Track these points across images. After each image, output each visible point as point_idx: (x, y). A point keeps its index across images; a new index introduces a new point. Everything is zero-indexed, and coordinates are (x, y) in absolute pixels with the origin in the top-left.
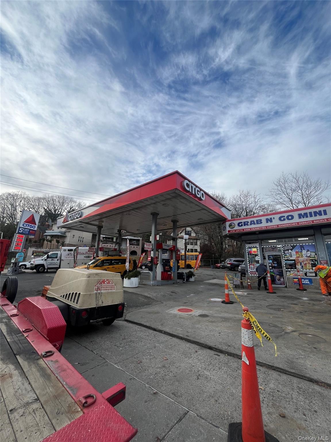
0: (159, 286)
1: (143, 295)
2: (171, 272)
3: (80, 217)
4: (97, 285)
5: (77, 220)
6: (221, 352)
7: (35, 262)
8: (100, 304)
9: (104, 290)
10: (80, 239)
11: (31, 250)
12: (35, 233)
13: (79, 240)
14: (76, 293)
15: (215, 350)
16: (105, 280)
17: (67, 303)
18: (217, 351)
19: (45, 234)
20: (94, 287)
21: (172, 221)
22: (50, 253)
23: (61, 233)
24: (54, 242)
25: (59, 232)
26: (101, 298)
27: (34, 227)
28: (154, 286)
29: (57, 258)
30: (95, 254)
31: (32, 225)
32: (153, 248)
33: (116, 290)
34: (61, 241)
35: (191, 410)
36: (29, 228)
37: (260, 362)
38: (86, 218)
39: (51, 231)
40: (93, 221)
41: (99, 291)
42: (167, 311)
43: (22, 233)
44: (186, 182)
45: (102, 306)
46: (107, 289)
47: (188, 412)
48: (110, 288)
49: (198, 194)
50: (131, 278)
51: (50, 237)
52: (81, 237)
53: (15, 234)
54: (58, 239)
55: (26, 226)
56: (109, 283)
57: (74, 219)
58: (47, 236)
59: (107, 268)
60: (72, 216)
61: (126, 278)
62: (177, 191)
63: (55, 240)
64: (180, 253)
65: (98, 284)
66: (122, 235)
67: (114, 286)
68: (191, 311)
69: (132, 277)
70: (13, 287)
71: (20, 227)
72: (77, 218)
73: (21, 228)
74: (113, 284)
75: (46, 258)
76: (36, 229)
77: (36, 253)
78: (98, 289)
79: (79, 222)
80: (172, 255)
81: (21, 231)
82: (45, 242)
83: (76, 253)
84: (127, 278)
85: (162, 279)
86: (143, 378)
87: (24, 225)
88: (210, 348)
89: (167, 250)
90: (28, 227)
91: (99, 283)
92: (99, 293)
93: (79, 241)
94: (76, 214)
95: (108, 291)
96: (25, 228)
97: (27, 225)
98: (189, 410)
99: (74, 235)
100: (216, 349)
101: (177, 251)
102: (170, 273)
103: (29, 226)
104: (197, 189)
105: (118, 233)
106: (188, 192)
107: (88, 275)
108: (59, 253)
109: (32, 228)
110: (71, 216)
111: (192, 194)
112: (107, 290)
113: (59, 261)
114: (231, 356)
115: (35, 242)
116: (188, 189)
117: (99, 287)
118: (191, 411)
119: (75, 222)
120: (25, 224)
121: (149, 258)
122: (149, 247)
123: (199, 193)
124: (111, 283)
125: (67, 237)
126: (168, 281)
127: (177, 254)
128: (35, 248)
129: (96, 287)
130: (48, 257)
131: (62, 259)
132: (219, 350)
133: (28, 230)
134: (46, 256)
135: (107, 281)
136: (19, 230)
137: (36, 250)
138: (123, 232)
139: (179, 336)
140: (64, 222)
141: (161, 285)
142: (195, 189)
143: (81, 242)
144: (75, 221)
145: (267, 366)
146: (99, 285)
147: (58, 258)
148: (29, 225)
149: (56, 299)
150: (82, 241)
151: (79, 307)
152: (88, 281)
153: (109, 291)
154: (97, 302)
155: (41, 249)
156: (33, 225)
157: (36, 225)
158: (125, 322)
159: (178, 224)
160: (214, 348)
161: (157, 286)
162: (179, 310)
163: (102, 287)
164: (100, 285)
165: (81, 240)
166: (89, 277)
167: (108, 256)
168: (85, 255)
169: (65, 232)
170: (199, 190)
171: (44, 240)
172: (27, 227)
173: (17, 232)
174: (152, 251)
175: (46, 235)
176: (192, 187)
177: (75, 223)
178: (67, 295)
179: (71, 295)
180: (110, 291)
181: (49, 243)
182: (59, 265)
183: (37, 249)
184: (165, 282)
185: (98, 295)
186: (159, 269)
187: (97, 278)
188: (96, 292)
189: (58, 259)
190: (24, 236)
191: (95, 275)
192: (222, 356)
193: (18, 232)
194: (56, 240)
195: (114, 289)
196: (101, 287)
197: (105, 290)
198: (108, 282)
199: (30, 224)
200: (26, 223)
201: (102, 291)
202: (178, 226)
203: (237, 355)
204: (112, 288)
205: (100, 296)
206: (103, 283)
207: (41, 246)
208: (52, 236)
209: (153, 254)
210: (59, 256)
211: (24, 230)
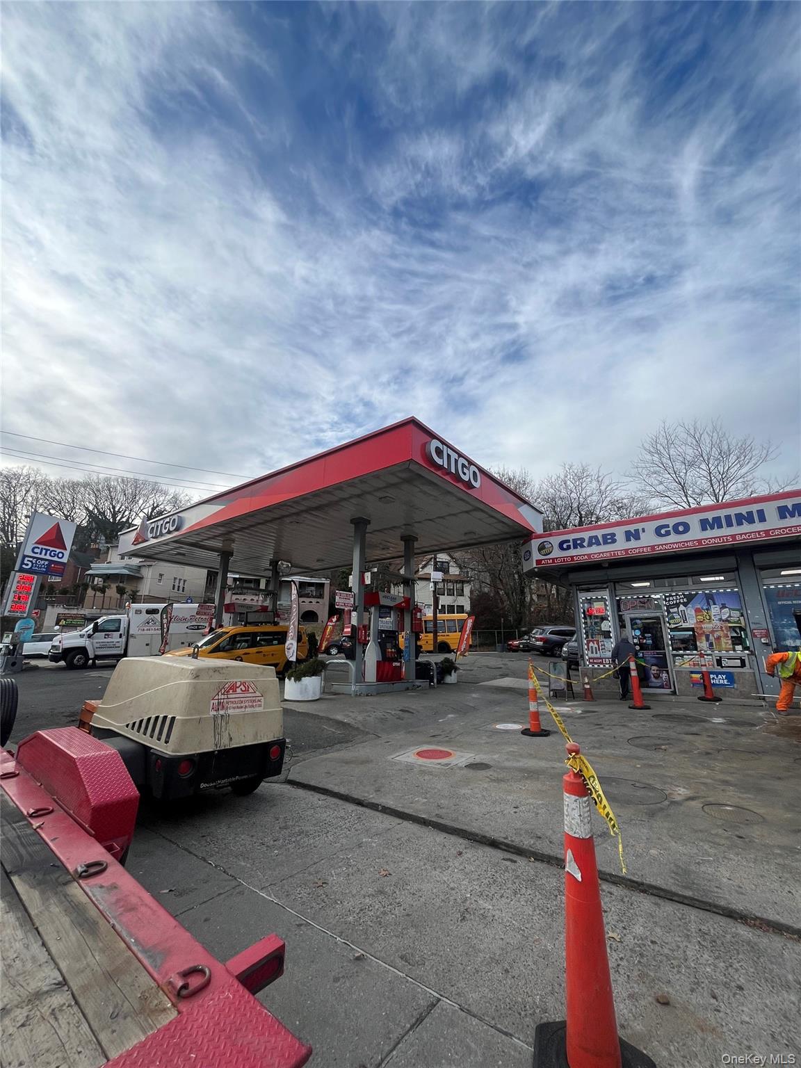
0: (371, 695)
1: (331, 719)
2: (401, 662)
3: (177, 529)
4: (217, 697)
5: (170, 536)
6: (520, 852)
7: (64, 642)
8: (225, 744)
9: (234, 708)
10: (177, 585)
11: (52, 613)
12: (64, 569)
13: (174, 586)
14: (165, 717)
15: (504, 847)
16: (238, 684)
17: (142, 742)
18: (510, 850)
19: (90, 572)
20: (210, 702)
21: (403, 538)
22: (102, 618)
23: (129, 569)
24: (112, 592)
25: (124, 568)
26: (226, 729)
27: (60, 555)
28: (360, 695)
29: (119, 631)
30: (214, 620)
32: (356, 605)
33: (264, 708)
34: (129, 588)
35: (446, 995)
36: (48, 557)
37: (611, 875)
38: (191, 532)
39: (105, 565)
40: (209, 539)
41: (222, 712)
42: (390, 758)
43: (30, 571)
44: (435, 444)
45: (228, 747)
46: (242, 705)
47: (439, 1000)
48: (250, 704)
49: (465, 474)
50: (303, 678)
51: (100, 579)
52: (180, 580)
53: (13, 573)
54: (121, 585)
55: (41, 554)
56: (247, 690)
57: (162, 535)
58: (93, 576)
59: (244, 654)
60: (158, 526)
61: (290, 679)
62: (413, 467)
63: (114, 586)
64: (421, 616)
65: (220, 694)
66: (281, 574)
67: (259, 698)
68: (449, 754)
69: (305, 676)
70: (6, 705)
71: (25, 557)
72: (169, 532)
73: (27, 559)
74: (258, 694)
75: (91, 632)
77: (65, 620)
78: (220, 705)
79: (176, 542)
80: (403, 620)
81: (27, 565)
82: (90, 592)
83: (167, 618)
84: (293, 678)
85: (380, 677)
86: (330, 921)
87: (36, 550)
88: (494, 844)
89: (390, 608)
90: (45, 555)
91: (223, 691)
92: (222, 716)
93: (173, 589)
94: (167, 523)
95: (243, 710)
96: (38, 559)
97: (44, 551)
98: (441, 996)
99: (161, 575)
100: (507, 845)
101: (414, 612)
102: (398, 664)
103: (49, 552)
104: (461, 461)
105: (271, 568)
106: (440, 467)
107: (194, 673)
108: (123, 617)
109: (56, 559)
110: (153, 528)
111: (448, 473)
112: (242, 707)
113: (124, 639)
114: (543, 861)
115: (64, 592)
116: (439, 461)
117: (222, 701)
118: (445, 999)
119: (165, 542)
120: (39, 548)
121: (348, 627)
122: (347, 601)
123: (465, 470)
124: (251, 690)
125: (145, 580)
126: (393, 684)
127: (416, 617)
128: (64, 608)
129: (213, 701)
130: (96, 629)
131: (131, 632)
132: (515, 849)
133: (46, 563)
134: (92, 626)
135: (242, 687)
136: (23, 563)
137: (67, 612)
138: (283, 565)
139: (419, 816)
140: (136, 542)
141: (377, 694)
142: (456, 461)
143: (178, 590)
144: (163, 538)
145: (629, 882)
146: (223, 697)
147: (121, 632)
148: (47, 550)
149: (115, 732)
150: (181, 588)
151: (172, 752)
152: (195, 686)
153: (247, 710)
154: (217, 739)
155: (77, 609)
156: (58, 550)
157: (66, 549)
158: (288, 787)
159: (416, 545)
160: (502, 843)
161: (367, 695)
162: (419, 754)
163: (230, 700)
164: (226, 697)
165: (179, 587)
166: (197, 677)
167: (245, 626)
168: (189, 624)
169: (140, 566)
170: (466, 463)
171: (86, 587)
172: (42, 556)
173: (17, 568)
174: (353, 611)
175: (91, 575)
176: (449, 456)
177: (164, 544)
178: (141, 721)
179: (152, 721)
180: (249, 710)
181: (98, 594)
182: (123, 648)
183: (68, 609)
184: (385, 686)
185: (219, 721)
186: (371, 655)
187: (217, 679)
188: (215, 713)
189: (121, 635)
190: (36, 577)
191: (211, 673)
192: (521, 862)
193: (21, 567)
194: (117, 587)
195: (260, 706)
196: (228, 700)
197: (238, 707)
198: (244, 689)
199: (52, 549)
200: (40, 546)
201: (230, 712)
202: (416, 551)
203: (557, 858)
204: (254, 704)
205: (224, 724)
206: (231, 691)
207: (79, 602)
208: (107, 578)
209: (356, 618)
210: (123, 625)
211: (36, 563)
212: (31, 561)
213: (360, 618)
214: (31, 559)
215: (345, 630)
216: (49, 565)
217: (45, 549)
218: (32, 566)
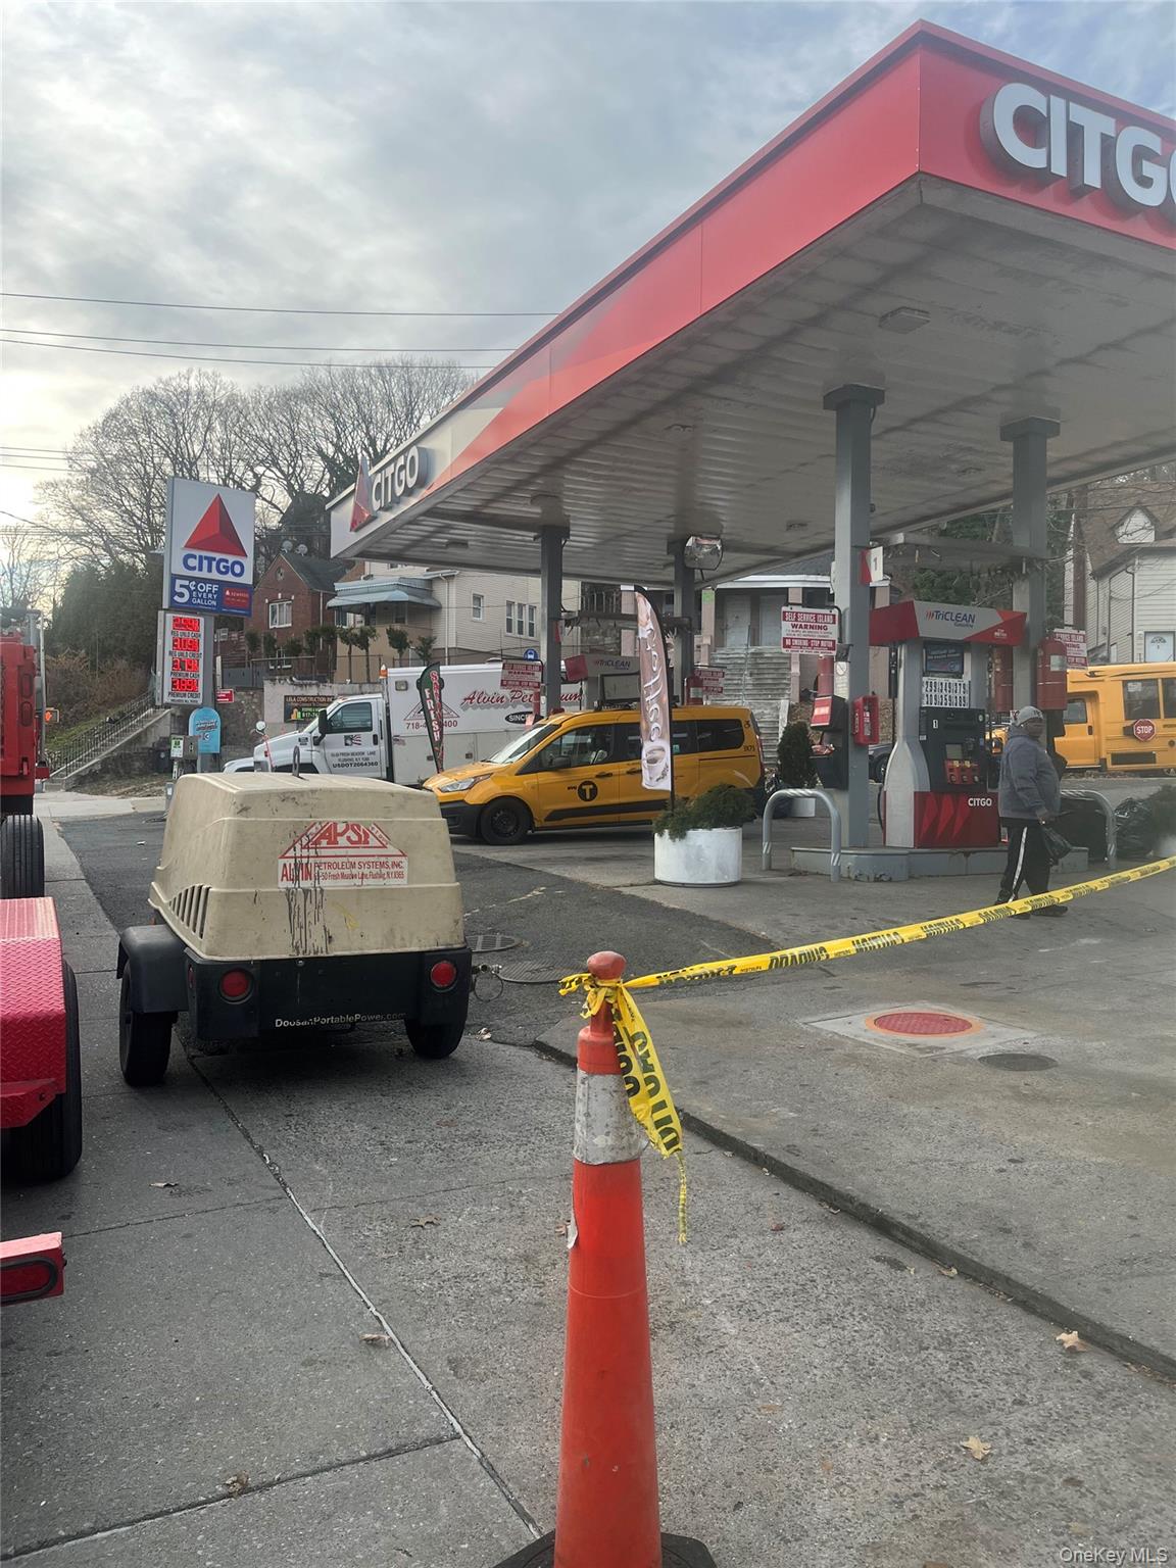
0: (890, 880)
2: (994, 797)
3: (422, 482)
4: (291, 853)
5: (413, 501)
6: (930, 1250)
7: (272, 754)
8: (316, 945)
9: (335, 877)
10: (515, 618)
11: (275, 694)
12: (250, 600)
13: (509, 622)
14: (201, 887)
15: (904, 1238)
16: (341, 828)
17: (179, 933)
18: (914, 1244)
19: (332, 603)
20: (275, 863)
21: (1006, 433)
22: (335, 703)
23: (410, 589)
24: (380, 643)
25: (399, 586)
26: (316, 919)
27: (237, 569)
28: (856, 879)
29: (370, 729)
30: (543, 699)
31: (227, 561)
32: (847, 641)
33: (409, 883)
34: (413, 633)
36: (215, 575)
39: (361, 584)
40: (498, 497)
41: (306, 884)
42: (800, 1022)
43: (188, 608)
44: (1010, 98)
45: (324, 955)
46: (354, 871)
47: (458, 1437)
48: (374, 871)
49: (1145, 182)
50: (691, 833)
51: (359, 617)
52: (521, 606)
53: (161, 613)
54: (397, 627)
55: (201, 569)
56: (363, 841)
57: (397, 500)
58: (342, 611)
59: (597, 776)
60: (386, 479)
61: (661, 835)
62: (935, 197)
63: (381, 630)
64: (1063, 666)
65: (298, 846)
67: (397, 860)
68: (964, 1026)
69: (695, 827)
71: (174, 578)
72: (409, 492)
73: (178, 582)
74: (391, 850)
75: (317, 733)
76: (247, 579)
77: (300, 709)
78: (300, 870)
79: (431, 513)
80: (1007, 677)
81: (181, 595)
82: (342, 648)
84: (667, 831)
85: (929, 832)
86: (381, 1280)
87: (192, 562)
88: (881, 1225)
89: (961, 646)
90: (210, 570)
91: (305, 842)
92: (306, 892)
93: (509, 629)
94: (403, 467)
95: (358, 881)
96: (198, 580)
97: (205, 563)
98: (465, 1432)
99: (477, 599)
100: (908, 1232)
101: (1041, 653)
102: (986, 802)
103: (214, 564)
104: (1130, 139)
105: (672, 558)
106: (1040, 178)
107: (238, 804)
108: (376, 700)
109: (229, 578)
110: (379, 485)
111: (1074, 189)
112: (353, 877)
113: (382, 745)
114: (976, 1280)
115: (294, 649)
116: (1028, 156)
117: (305, 861)
119: (407, 518)
120: (195, 557)
121: (822, 705)
122: (817, 634)
123: (1149, 169)
124: (373, 841)
125: (445, 611)
126: (967, 854)
127: (1046, 670)
128: (293, 683)
129: (281, 862)
130: (327, 726)
131: (394, 732)
132: (922, 1243)
133: (215, 588)
134: (316, 722)
135: (350, 833)
136: (173, 593)
137: (298, 692)
138: (701, 547)
140: (356, 526)
141: (911, 877)
142: (1108, 146)
143: (520, 632)
144: (404, 508)
146: (305, 852)
147: (376, 730)
148: (210, 560)
150: (526, 628)
151: (207, 954)
152: (240, 830)
153: (365, 881)
154: (297, 936)
155: (318, 686)
156: (231, 559)
157: (245, 555)
159: (1055, 448)
160: (898, 1226)
161: (877, 880)
162: (880, 1022)
163: (323, 860)
164: (312, 852)
165: (521, 624)
166: (244, 810)
169: (430, 582)
170: (1154, 142)
171: (331, 636)
172: (204, 574)
173: (166, 605)
174: (839, 659)
175: (339, 608)
176: (1075, 133)
177: (410, 523)
178: (180, 895)
180: (370, 883)
181: (356, 650)
182: (384, 765)
183: (301, 686)
184: (941, 859)
185: (300, 902)
186: (903, 777)
187: (289, 816)
188: (290, 885)
189: (375, 736)
190: (202, 619)
191: (275, 803)
192: (918, 1276)
193: (172, 601)
194: (388, 632)
195: (400, 875)
196: (318, 860)
197: (343, 876)
198: (355, 838)
199: (218, 556)
200: (197, 553)
201: (326, 884)
202: (1052, 472)
203: (1008, 1279)
204: (384, 871)
205: (310, 908)
206: (324, 843)
207: (324, 670)
208: (371, 612)
209: (846, 679)
210: (377, 715)
211: (196, 590)
212: (187, 587)
213: (858, 678)
214: (186, 583)
215: (816, 712)
216: (220, 593)
217: (206, 558)
218: (191, 597)
